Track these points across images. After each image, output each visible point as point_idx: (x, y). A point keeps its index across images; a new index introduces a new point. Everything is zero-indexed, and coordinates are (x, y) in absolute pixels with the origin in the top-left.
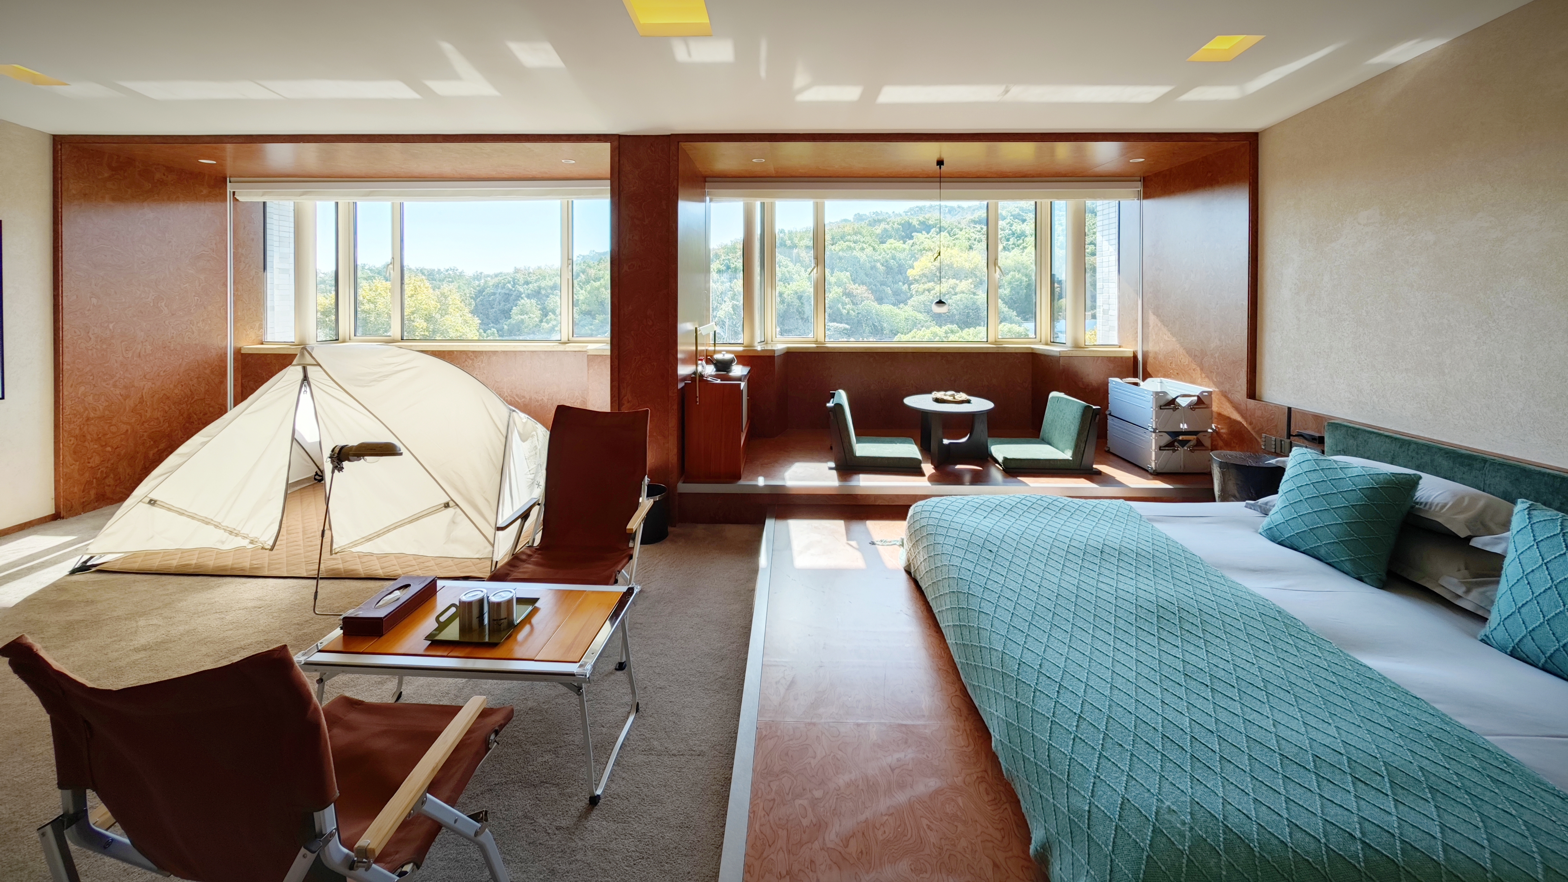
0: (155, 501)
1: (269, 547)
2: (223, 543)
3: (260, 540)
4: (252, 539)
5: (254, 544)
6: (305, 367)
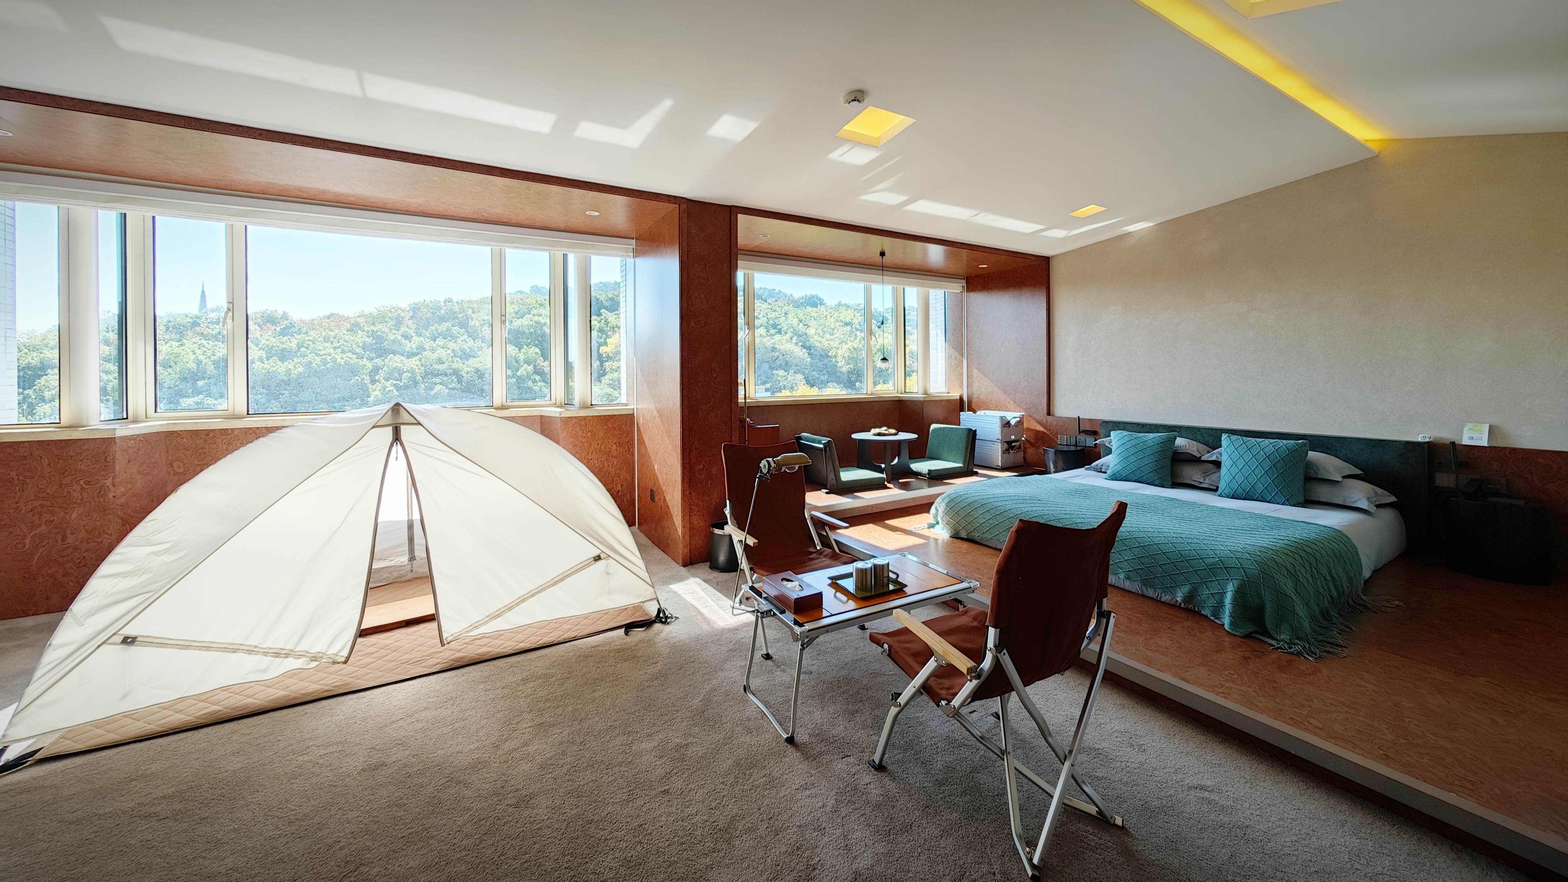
0: (134, 638)
1: (343, 659)
3: (326, 655)
4: (313, 655)
5: (318, 661)
6: (398, 428)
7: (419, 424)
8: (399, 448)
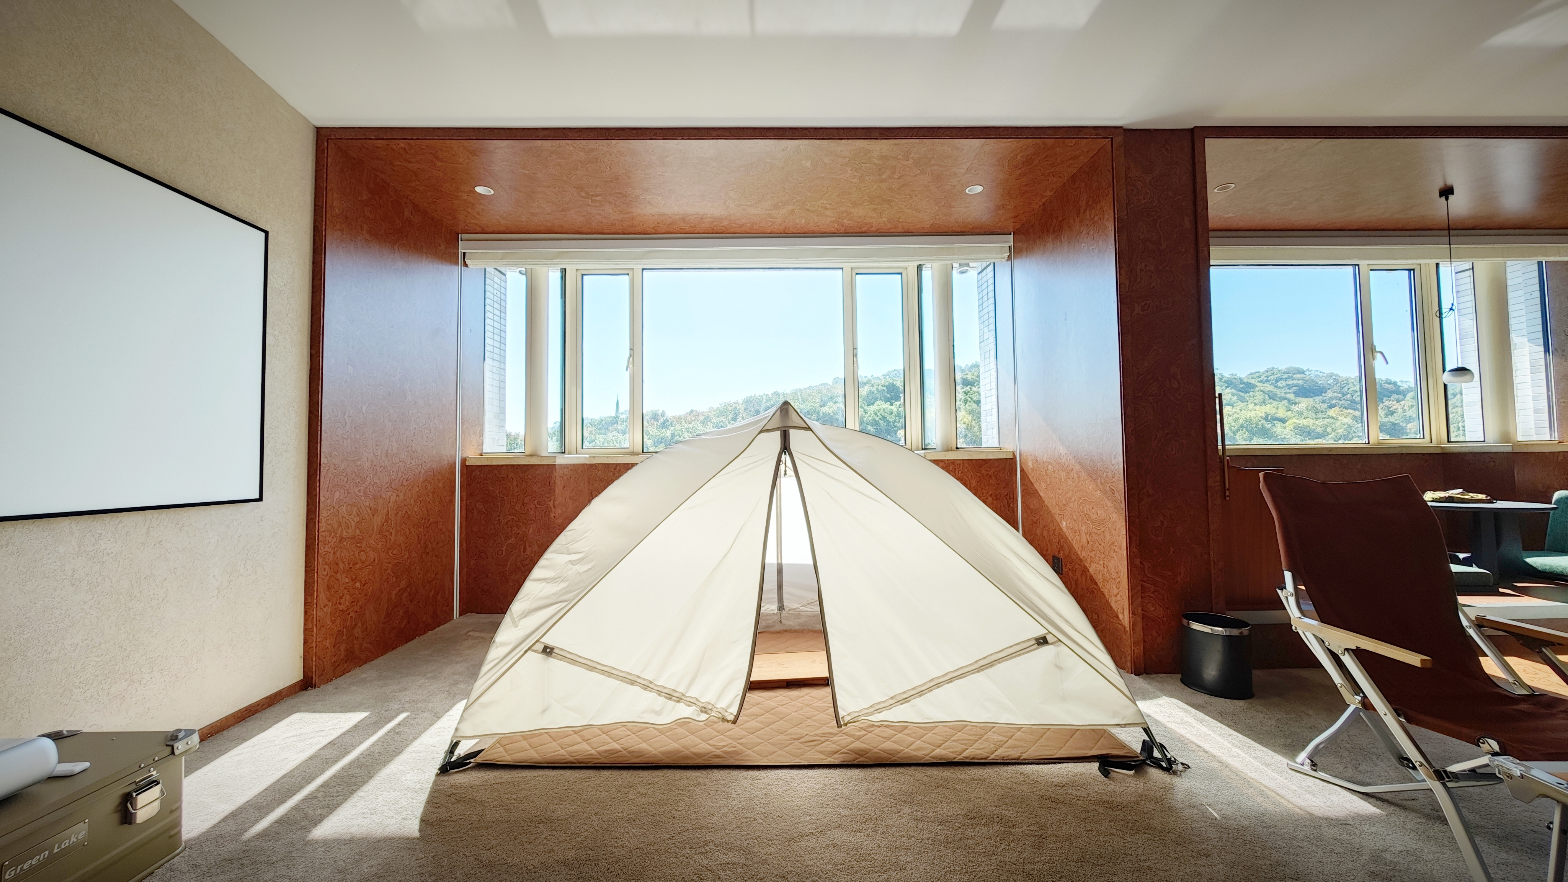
0: (552, 649)
1: (731, 718)
2: (658, 713)
3: (715, 707)
4: (703, 705)
5: (708, 714)
6: (787, 432)
7: (809, 429)
8: (787, 456)
